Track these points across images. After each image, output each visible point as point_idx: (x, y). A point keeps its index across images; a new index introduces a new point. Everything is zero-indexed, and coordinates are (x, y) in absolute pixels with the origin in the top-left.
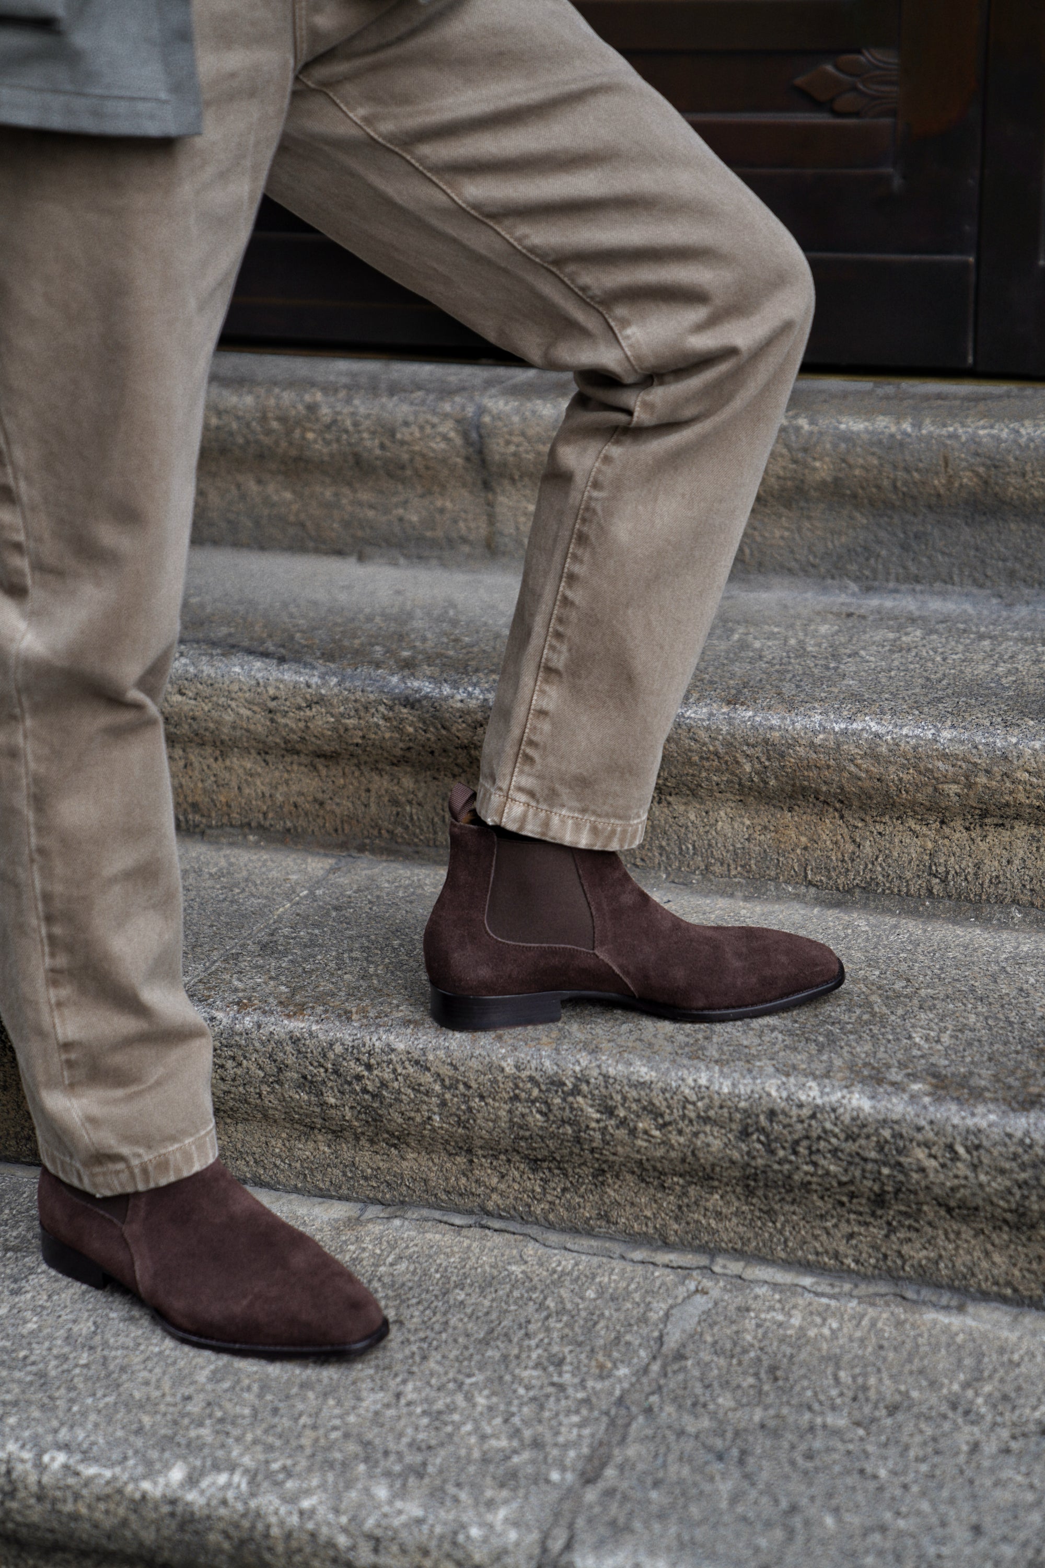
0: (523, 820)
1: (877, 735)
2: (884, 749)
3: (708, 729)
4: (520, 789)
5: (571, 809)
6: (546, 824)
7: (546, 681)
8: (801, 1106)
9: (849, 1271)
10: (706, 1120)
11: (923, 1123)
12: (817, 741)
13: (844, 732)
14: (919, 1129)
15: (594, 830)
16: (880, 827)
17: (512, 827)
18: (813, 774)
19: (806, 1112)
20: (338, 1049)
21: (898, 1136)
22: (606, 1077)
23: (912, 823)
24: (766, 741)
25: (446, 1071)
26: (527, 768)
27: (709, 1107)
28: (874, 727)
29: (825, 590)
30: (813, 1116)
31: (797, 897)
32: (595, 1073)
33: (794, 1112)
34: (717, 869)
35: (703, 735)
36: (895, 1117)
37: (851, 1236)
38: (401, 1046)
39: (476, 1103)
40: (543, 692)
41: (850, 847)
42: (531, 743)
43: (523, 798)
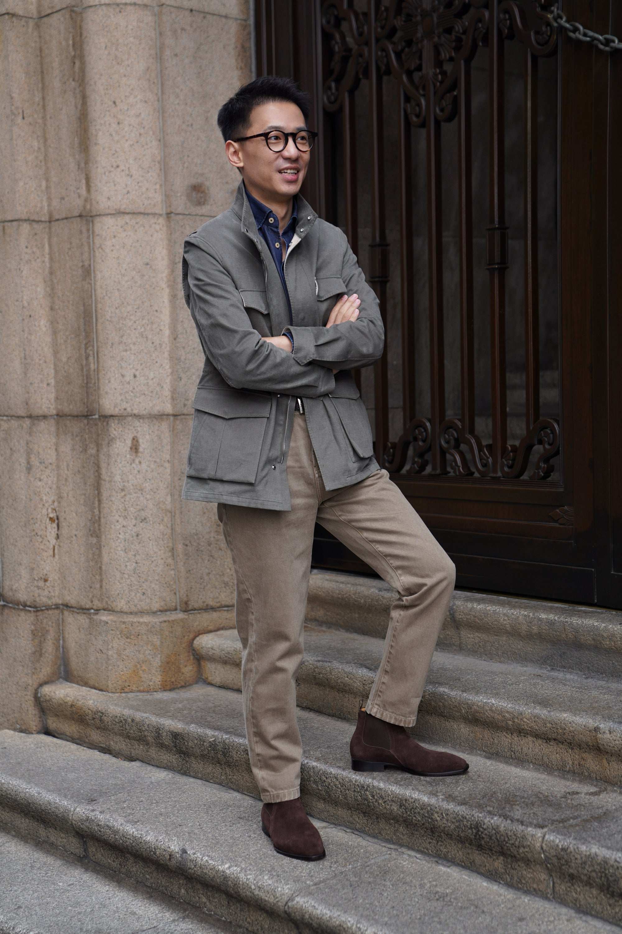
0: (376, 713)
1: (493, 704)
2: (494, 708)
3: (454, 698)
4: (376, 704)
5: (389, 712)
6: (382, 715)
7: (385, 674)
8: (412, 798)
9: (430, 854)
10: (393, 801)
11: (437, 806)
12: (479, 704)
13: (486, 703)
14: (436, 808)
15: (396, 719)
16: (498, 734)
17: (373, 715)
18: (478, 714)
19: (413, 800)
20: (321, 772)
21: (431, 809)
22: (373, 786)
23: (505, 733)
24: (467, 703)
25: (341, 781)
26: (379, 699)
27: (393, 797)
28: (493, 702)
29: (541, 668)
30: (414, 802)
31: (480, 755)
32: (371, 785)
33: (410, 800)
34: (462, 744)
35: (453, 700)
36: (431, 804)
37: (430, 843)
38: (333, 773)
39: (347, 792)
40: (384, 677)
41: (492, 740)
42: (380, 691)
43: (377, 707)
